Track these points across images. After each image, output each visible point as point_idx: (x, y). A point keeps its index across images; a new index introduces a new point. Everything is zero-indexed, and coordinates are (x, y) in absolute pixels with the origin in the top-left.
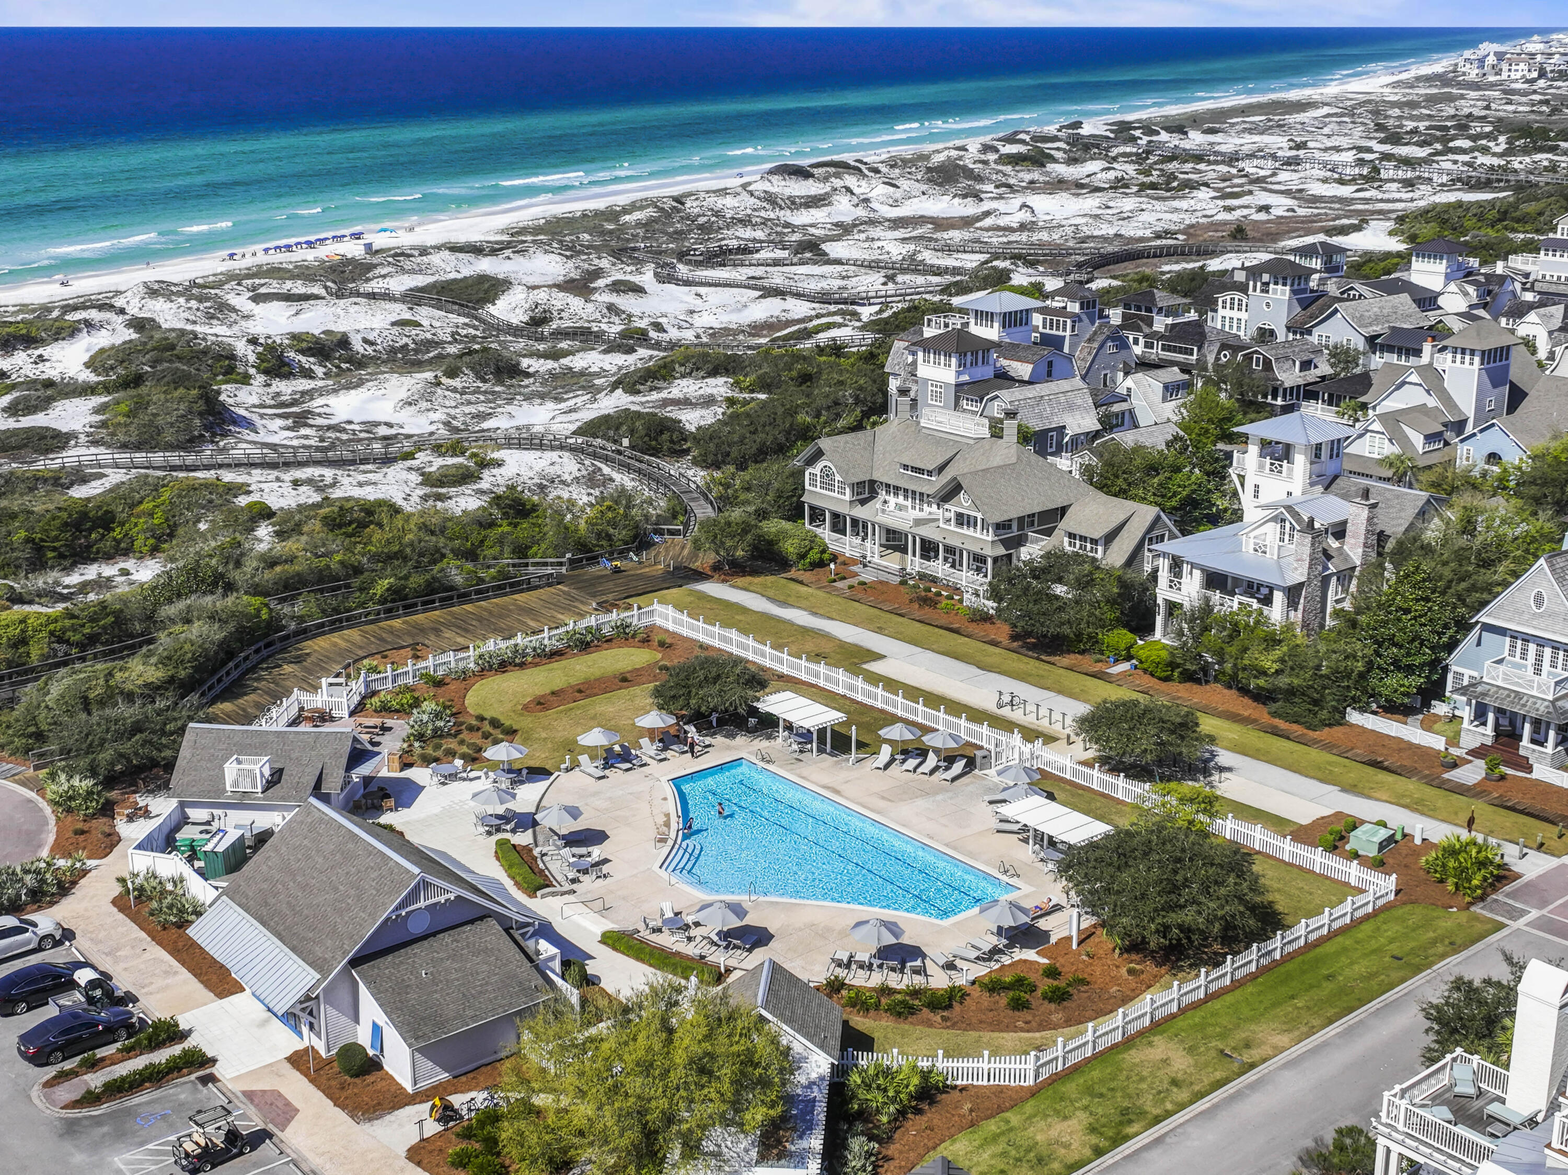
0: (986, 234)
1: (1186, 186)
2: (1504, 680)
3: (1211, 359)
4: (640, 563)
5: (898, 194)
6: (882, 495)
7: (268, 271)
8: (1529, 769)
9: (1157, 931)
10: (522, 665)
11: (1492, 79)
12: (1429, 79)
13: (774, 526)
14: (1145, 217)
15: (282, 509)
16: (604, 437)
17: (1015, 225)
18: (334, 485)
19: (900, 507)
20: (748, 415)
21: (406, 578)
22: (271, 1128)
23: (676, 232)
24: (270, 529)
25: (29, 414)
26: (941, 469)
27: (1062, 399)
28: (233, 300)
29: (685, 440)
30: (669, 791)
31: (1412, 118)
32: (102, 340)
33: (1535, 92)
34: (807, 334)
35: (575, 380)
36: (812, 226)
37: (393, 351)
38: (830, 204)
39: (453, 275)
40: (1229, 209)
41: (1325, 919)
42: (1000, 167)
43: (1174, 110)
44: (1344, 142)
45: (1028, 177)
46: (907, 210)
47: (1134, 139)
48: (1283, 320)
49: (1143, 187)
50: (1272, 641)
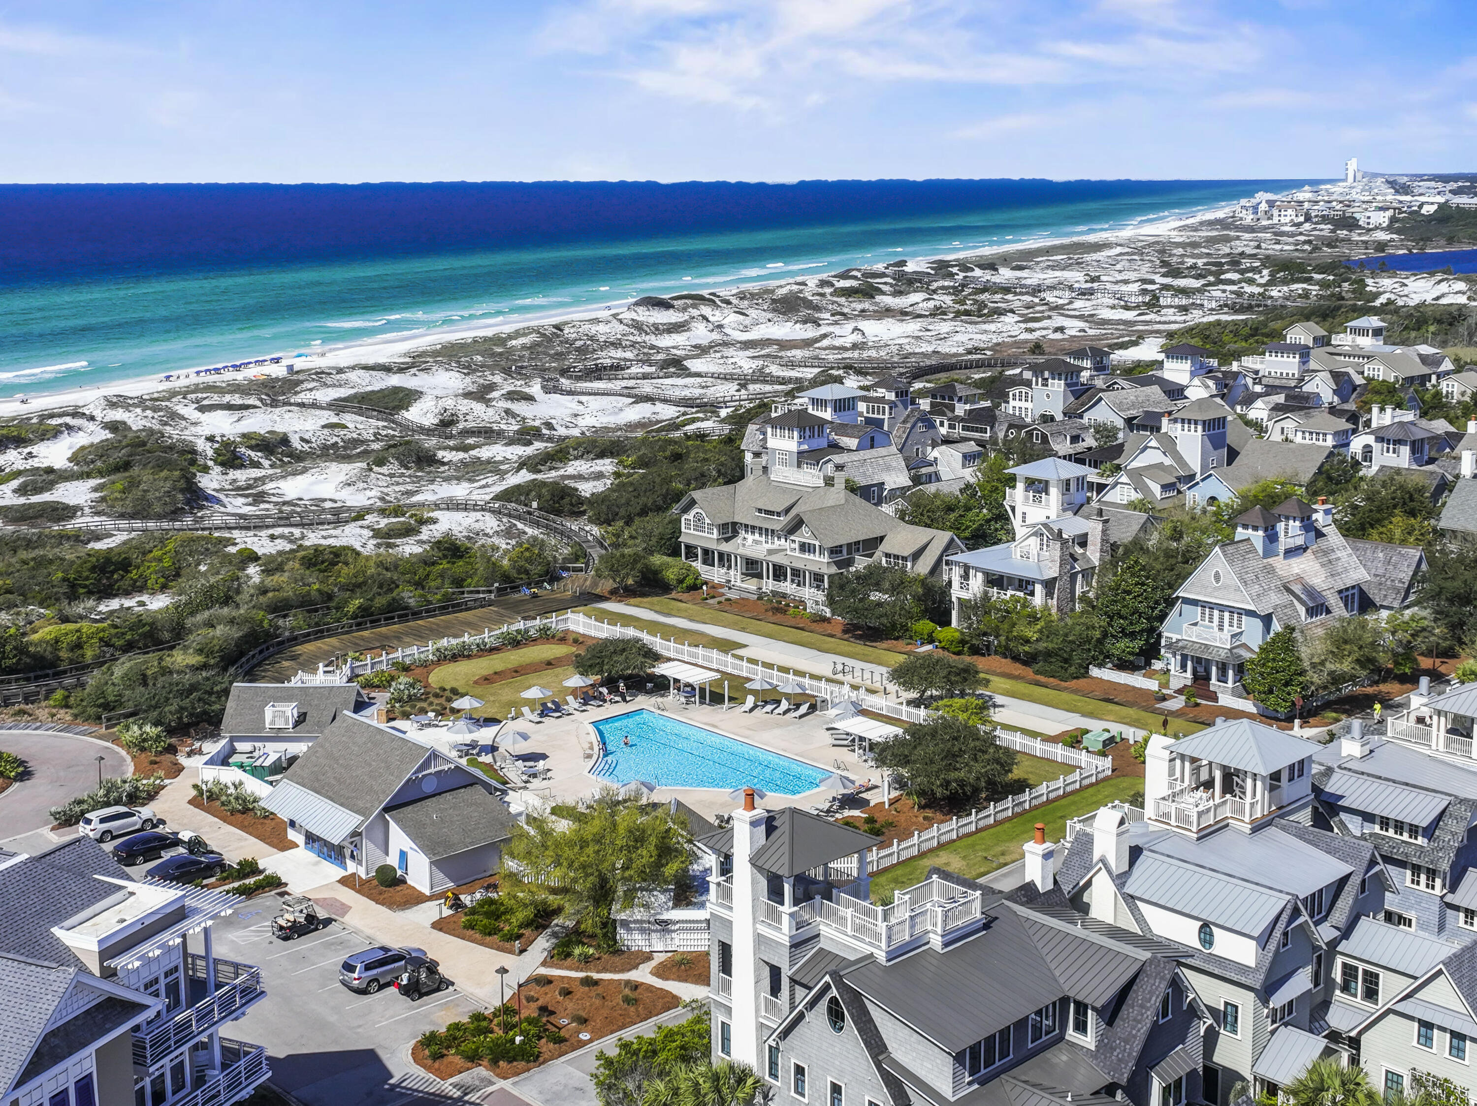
0: (823, 352)
1: (995, 313)
2: (1197, 636)
3: (1001, 435)
4: (552, 591)
5: (747, 321)
6: (742, 533)
7: (204, 388)
8: (1216, 699)
9: (941, 785)
10: (469, 657)
11: (1265, 223)
12: (1211, 223)
13: (657, 559)
14: (959, 337)
15: (264, 555)
16: (516, 502)
17: (848, 345)
18: (303, 537)
19: (756, 542)
20: (631, 484)
21: (371, 600)
22: (333, 916)
23: (556, 354)
24: (258, 568)
25: (36, 494)
26: (787, 511)
27: (881, 462)
28: (181, 410)
29: (582, 504)
30: (591, 729)
31: (1193, 256)
32: (81, 440)
33: (1301, 234)
34: (677, 427)
35: (483, 467)
36: (673, 348)
37: (325, 448)
38: (689, 330)
39: (369, 389)
40: (1031, 330)
41: (1060, 783)
42: (835, 299)
43: (987, 251)
44: (1132, 276)
45: (859, 307)
46: (754, 335)
47: (952, 275)
48: (1061, 408)
49: (958, 314)
50: (1033, 618)
